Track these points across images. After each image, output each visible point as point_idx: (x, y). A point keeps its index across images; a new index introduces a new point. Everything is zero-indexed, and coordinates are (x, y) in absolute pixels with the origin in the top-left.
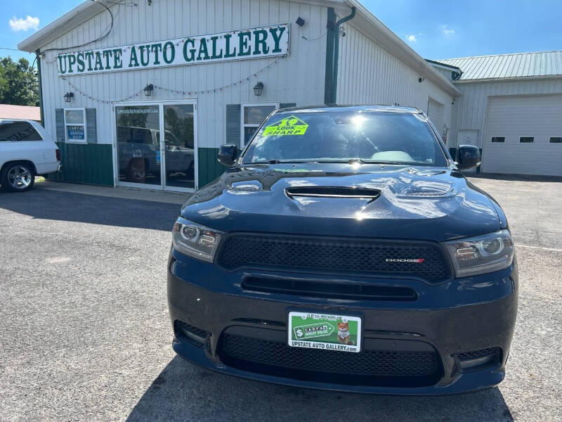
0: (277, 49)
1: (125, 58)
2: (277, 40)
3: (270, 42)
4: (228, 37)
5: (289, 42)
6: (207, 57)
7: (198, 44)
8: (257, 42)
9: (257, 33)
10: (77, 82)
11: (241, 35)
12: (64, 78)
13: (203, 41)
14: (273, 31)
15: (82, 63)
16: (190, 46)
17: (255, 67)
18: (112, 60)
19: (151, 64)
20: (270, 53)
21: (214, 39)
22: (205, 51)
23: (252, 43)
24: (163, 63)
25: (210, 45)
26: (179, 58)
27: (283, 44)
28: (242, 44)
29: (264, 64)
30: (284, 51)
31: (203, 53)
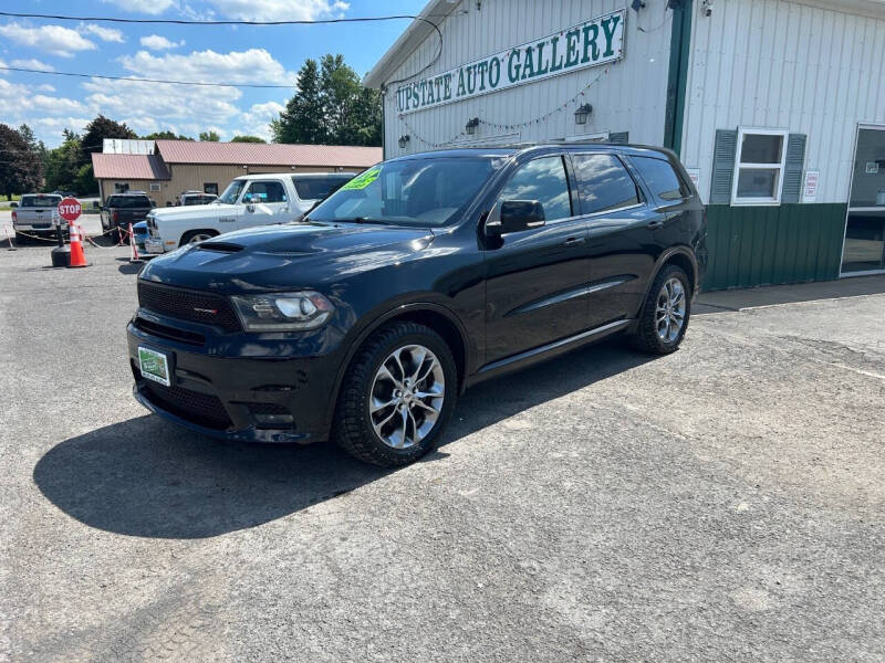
0: (609, 52)
1: (454, 84)
2: (609, 36)
3: (601, 42)
4: (555, 41)
5: (624, 39)
6: (532, 74)
7: (523, 55)
8: (587, 43)
9: (586, 30)
10: (412, 120)
11: (569, 35)
12: (401, 117)
13: (529, 51)
14: (605, 24)
15: (416, 96)
16: (515, 62)
17: (583, 82)
18: (442, 88)
19: (477, 92)
20: (601, 59)
21: (541, 46)
22: (531, 66)
23: (580, 47)
24: (489, 88)
25: (535, 55)
26: (504, 82)
27: (616, 45)
28: (571, 48)
29: (593, 75)
30: (616, 55)
31: (529, 69)
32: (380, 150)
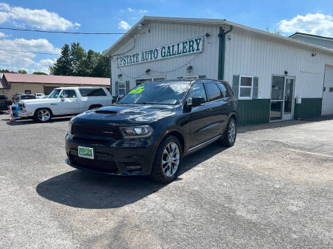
0: (198, 49)
1: (140, 57)
2: (198, 44)
3: (195, 46)
4: (178, 45)
5: (203, 46)
6: (170, 55)
7: (167, 49)
8: (190, 46)
9: (190, 42)
10: (123, 69)
11: (184, 43)
12: (119, 68)
13: (169, 48)
14: (196, 40)
15: (125, 61)
16: (164, 51)
17: (189, 58)
18: (135, 58)
19: (149, 60)
20: (195, 51)
21: (173, 46)
22: (170, 52)
23: (187, 47)
24: (153, 59)
25: (171, 49)
26: (160, 57)
27: (200, 47)
28: (184, 47)
29: (192, 57)
30: (200, 50)
31: (169, 53)
32: (109, 79)
